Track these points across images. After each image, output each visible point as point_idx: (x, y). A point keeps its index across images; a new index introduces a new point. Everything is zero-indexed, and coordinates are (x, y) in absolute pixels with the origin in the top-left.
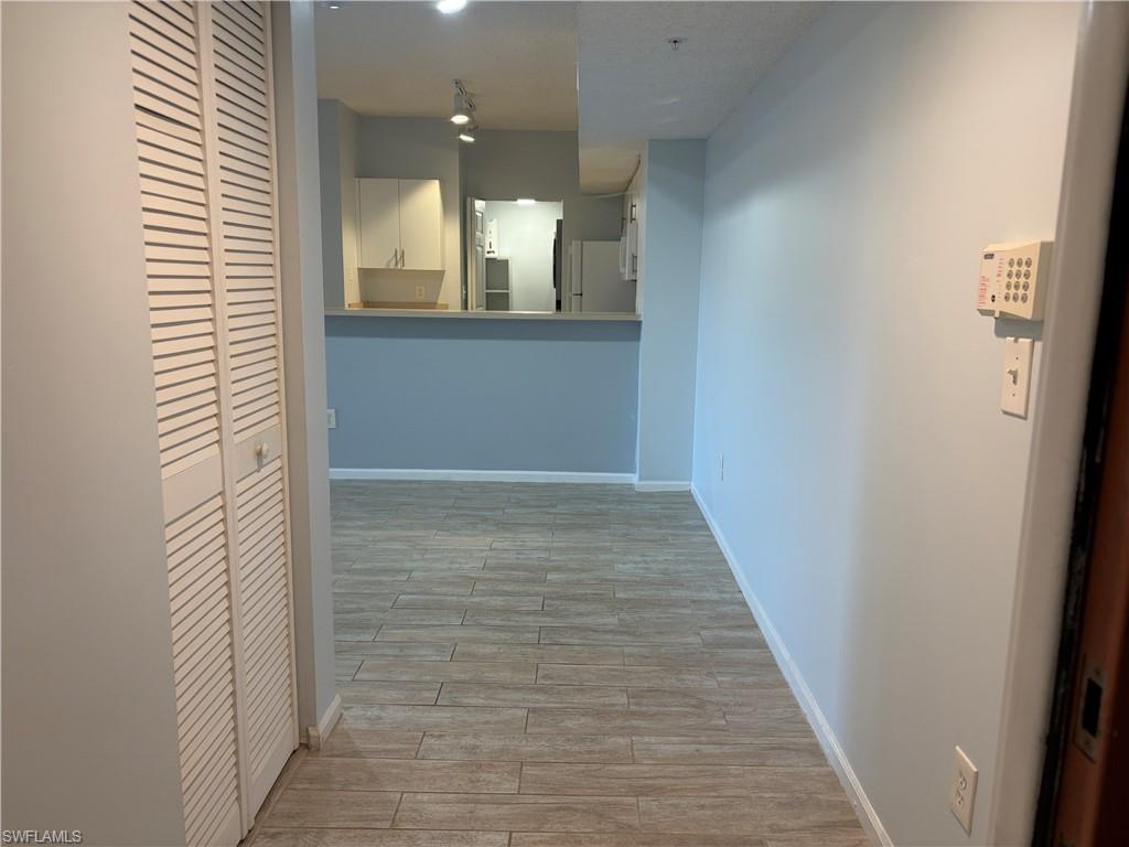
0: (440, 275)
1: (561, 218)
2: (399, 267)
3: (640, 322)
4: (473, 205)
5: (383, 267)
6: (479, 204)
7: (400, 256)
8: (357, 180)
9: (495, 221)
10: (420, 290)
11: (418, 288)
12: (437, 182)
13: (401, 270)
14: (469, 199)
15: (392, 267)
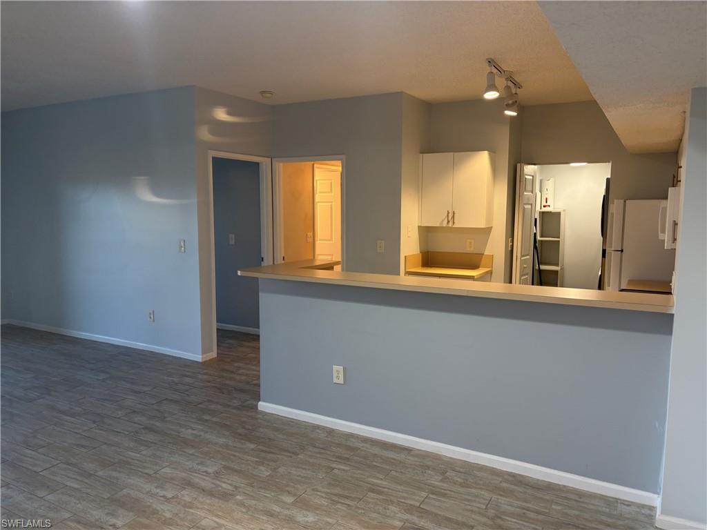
0: (487, 231)
1: (609, 177)
2: (450, 225)
3: (672, 315)
4: (522, 170)
5: (438, 225)
6: (529, 169)
7: (451, 216)
8: (421, 155)
9: (552, 180)
10: (470, 243)
11: (468, 241)
12: (486, 152)
13: (451, 228)
14: (519, 165)
15: (445, 224)
